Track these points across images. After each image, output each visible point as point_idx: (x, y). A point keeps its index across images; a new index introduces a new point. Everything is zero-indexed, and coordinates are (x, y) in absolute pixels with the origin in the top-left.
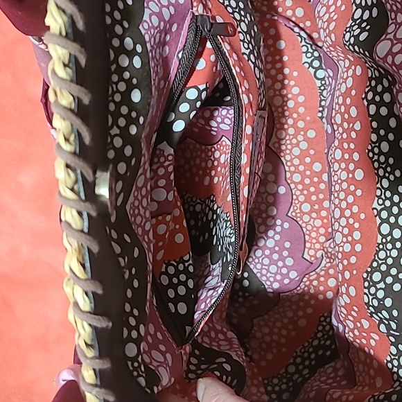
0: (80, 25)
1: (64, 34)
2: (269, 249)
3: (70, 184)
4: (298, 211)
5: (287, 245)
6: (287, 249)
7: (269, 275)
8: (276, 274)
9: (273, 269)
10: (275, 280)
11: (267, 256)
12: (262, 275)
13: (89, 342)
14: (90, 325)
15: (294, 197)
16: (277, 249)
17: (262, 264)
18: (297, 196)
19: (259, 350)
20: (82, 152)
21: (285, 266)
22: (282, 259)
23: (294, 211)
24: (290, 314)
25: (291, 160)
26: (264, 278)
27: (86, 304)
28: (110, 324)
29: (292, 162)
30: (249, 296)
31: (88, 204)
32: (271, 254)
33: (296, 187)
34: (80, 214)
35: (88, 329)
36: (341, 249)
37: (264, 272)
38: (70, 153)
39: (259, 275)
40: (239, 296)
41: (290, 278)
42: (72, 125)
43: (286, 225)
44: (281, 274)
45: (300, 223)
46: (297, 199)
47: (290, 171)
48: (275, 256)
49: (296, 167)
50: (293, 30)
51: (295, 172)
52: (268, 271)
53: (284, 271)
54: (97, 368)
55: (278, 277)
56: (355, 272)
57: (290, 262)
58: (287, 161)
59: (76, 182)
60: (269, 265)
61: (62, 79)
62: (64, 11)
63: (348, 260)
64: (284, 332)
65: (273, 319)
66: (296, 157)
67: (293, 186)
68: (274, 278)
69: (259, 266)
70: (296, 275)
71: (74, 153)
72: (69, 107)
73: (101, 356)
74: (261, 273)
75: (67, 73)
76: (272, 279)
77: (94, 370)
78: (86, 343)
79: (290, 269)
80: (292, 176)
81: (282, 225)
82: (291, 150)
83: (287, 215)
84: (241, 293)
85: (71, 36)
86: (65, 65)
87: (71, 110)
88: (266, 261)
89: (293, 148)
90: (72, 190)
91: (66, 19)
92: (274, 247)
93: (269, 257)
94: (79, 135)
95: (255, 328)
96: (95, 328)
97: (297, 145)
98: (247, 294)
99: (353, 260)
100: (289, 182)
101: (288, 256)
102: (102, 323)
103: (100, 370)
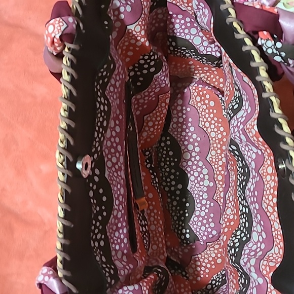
0: (75, 93)
1: (66, 97)
2: (202, 217)
3: (61, 161)
4: (219, 196)
5: (212, 215)
6: (211, 218)
7: (201, 232)
8: (204, 231)
9: (203, 228)
10: (204, 235)
11: (200, 221)
12: (197, 231)
13: (61, 231)
14: (62, 223)
15: (217, 188)
16: (206, 217)
17: (197, 225)
18: (219, 188)
19: (193, 274)
20: (68, 148)
21: (210, 227)
22: (209, 223)
23: (217, 196)
24: (213, 255)
25: (218, 168)
26: (198, 233)
27: (62, 214)
28: (73, 226)
29: (218, 169)
30: (190, 243)
31: (67, 171)
32: (203, 220)
33: (219, 183)
34: (63, 174)
35: (61, 225)
36: (228, 217)
37: (198, 230)
38: (62, 148)
39: (195, 231)
40: (184, 243)
41: (212, 235)
42: (65, 136)
43: (212, 204)
44: (208, 232)
45: (219, 203)
46: (219, 190)
47: (216, 174)
48: (205, 221)
49: (220, 171)
50: (218, 96)
51: (219, 175)
52: (200, 229)
53: (209, 230)
54: (63, 243)
55: (206, 233)
56: (230, 229)
57: (212, 225)
58: (215, 168)
59: (64, 160)
60: (201, 226)
61: (63, 116)
62: (67, 88)
63: (230, 223)
64: (209, 266)
65: (203, 258)
66: (220, 166)
67: (217, 182)
68: (204, 234)
69: (195, 226)
70: (216, 233)
71: (64, 148)
72: (64, 128)
73: (65, 237)
74: (196, 230)
75: (65, 113)
76: (202, 234)
77: (61, 244)
78: (59, 231)
79: (212, 229)
80: (217, 176)
81: (210, 204)
82: (218, 162)
83: (213, 198)
84: (185, 241)
85: (69, 98)
86: (65, 110)
87: (65, 130)
88: (200, 224)
89: (219, 161)
90: (62, 164)
91: (67, 91)
92: (205, 216)
93: (201, 222)
94: (68, 141)
95: (192, 262)
96: (64, 225)
97: (221, 160)
98: (189, 242)
99: (232, 223)
100: (216, 180)
101: (212, 222)
102: (67, 223)
103: (64, 244)
